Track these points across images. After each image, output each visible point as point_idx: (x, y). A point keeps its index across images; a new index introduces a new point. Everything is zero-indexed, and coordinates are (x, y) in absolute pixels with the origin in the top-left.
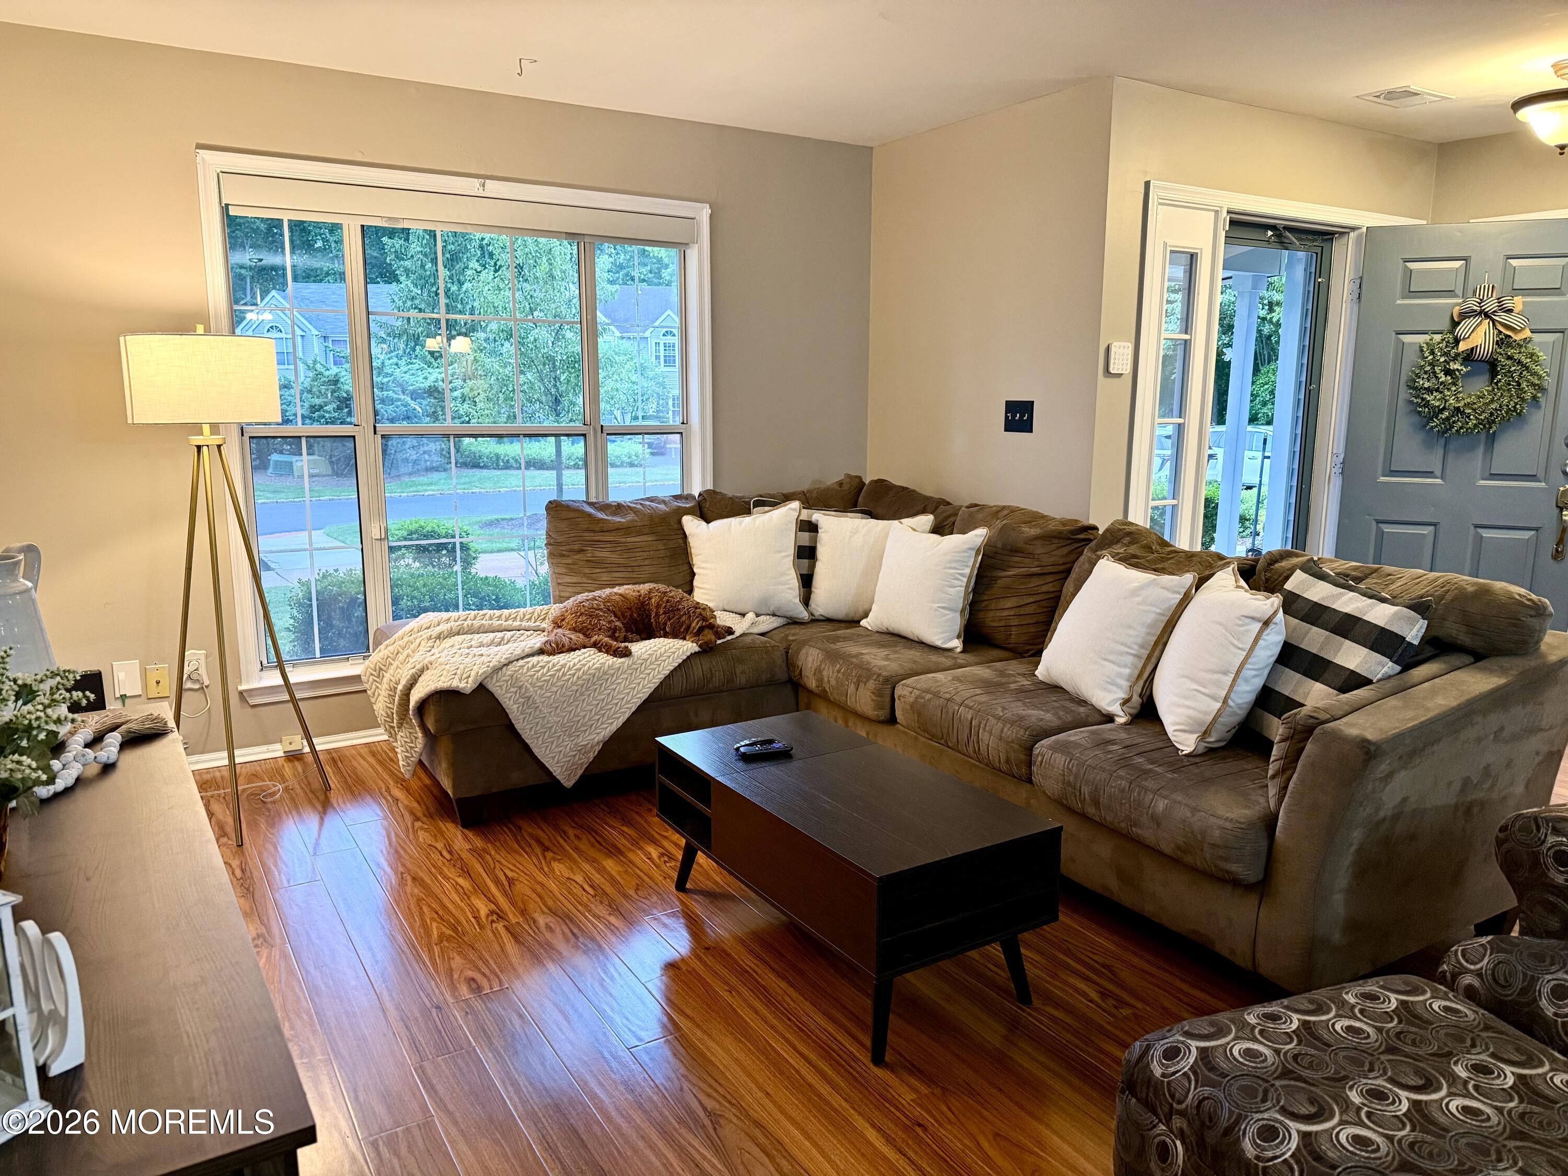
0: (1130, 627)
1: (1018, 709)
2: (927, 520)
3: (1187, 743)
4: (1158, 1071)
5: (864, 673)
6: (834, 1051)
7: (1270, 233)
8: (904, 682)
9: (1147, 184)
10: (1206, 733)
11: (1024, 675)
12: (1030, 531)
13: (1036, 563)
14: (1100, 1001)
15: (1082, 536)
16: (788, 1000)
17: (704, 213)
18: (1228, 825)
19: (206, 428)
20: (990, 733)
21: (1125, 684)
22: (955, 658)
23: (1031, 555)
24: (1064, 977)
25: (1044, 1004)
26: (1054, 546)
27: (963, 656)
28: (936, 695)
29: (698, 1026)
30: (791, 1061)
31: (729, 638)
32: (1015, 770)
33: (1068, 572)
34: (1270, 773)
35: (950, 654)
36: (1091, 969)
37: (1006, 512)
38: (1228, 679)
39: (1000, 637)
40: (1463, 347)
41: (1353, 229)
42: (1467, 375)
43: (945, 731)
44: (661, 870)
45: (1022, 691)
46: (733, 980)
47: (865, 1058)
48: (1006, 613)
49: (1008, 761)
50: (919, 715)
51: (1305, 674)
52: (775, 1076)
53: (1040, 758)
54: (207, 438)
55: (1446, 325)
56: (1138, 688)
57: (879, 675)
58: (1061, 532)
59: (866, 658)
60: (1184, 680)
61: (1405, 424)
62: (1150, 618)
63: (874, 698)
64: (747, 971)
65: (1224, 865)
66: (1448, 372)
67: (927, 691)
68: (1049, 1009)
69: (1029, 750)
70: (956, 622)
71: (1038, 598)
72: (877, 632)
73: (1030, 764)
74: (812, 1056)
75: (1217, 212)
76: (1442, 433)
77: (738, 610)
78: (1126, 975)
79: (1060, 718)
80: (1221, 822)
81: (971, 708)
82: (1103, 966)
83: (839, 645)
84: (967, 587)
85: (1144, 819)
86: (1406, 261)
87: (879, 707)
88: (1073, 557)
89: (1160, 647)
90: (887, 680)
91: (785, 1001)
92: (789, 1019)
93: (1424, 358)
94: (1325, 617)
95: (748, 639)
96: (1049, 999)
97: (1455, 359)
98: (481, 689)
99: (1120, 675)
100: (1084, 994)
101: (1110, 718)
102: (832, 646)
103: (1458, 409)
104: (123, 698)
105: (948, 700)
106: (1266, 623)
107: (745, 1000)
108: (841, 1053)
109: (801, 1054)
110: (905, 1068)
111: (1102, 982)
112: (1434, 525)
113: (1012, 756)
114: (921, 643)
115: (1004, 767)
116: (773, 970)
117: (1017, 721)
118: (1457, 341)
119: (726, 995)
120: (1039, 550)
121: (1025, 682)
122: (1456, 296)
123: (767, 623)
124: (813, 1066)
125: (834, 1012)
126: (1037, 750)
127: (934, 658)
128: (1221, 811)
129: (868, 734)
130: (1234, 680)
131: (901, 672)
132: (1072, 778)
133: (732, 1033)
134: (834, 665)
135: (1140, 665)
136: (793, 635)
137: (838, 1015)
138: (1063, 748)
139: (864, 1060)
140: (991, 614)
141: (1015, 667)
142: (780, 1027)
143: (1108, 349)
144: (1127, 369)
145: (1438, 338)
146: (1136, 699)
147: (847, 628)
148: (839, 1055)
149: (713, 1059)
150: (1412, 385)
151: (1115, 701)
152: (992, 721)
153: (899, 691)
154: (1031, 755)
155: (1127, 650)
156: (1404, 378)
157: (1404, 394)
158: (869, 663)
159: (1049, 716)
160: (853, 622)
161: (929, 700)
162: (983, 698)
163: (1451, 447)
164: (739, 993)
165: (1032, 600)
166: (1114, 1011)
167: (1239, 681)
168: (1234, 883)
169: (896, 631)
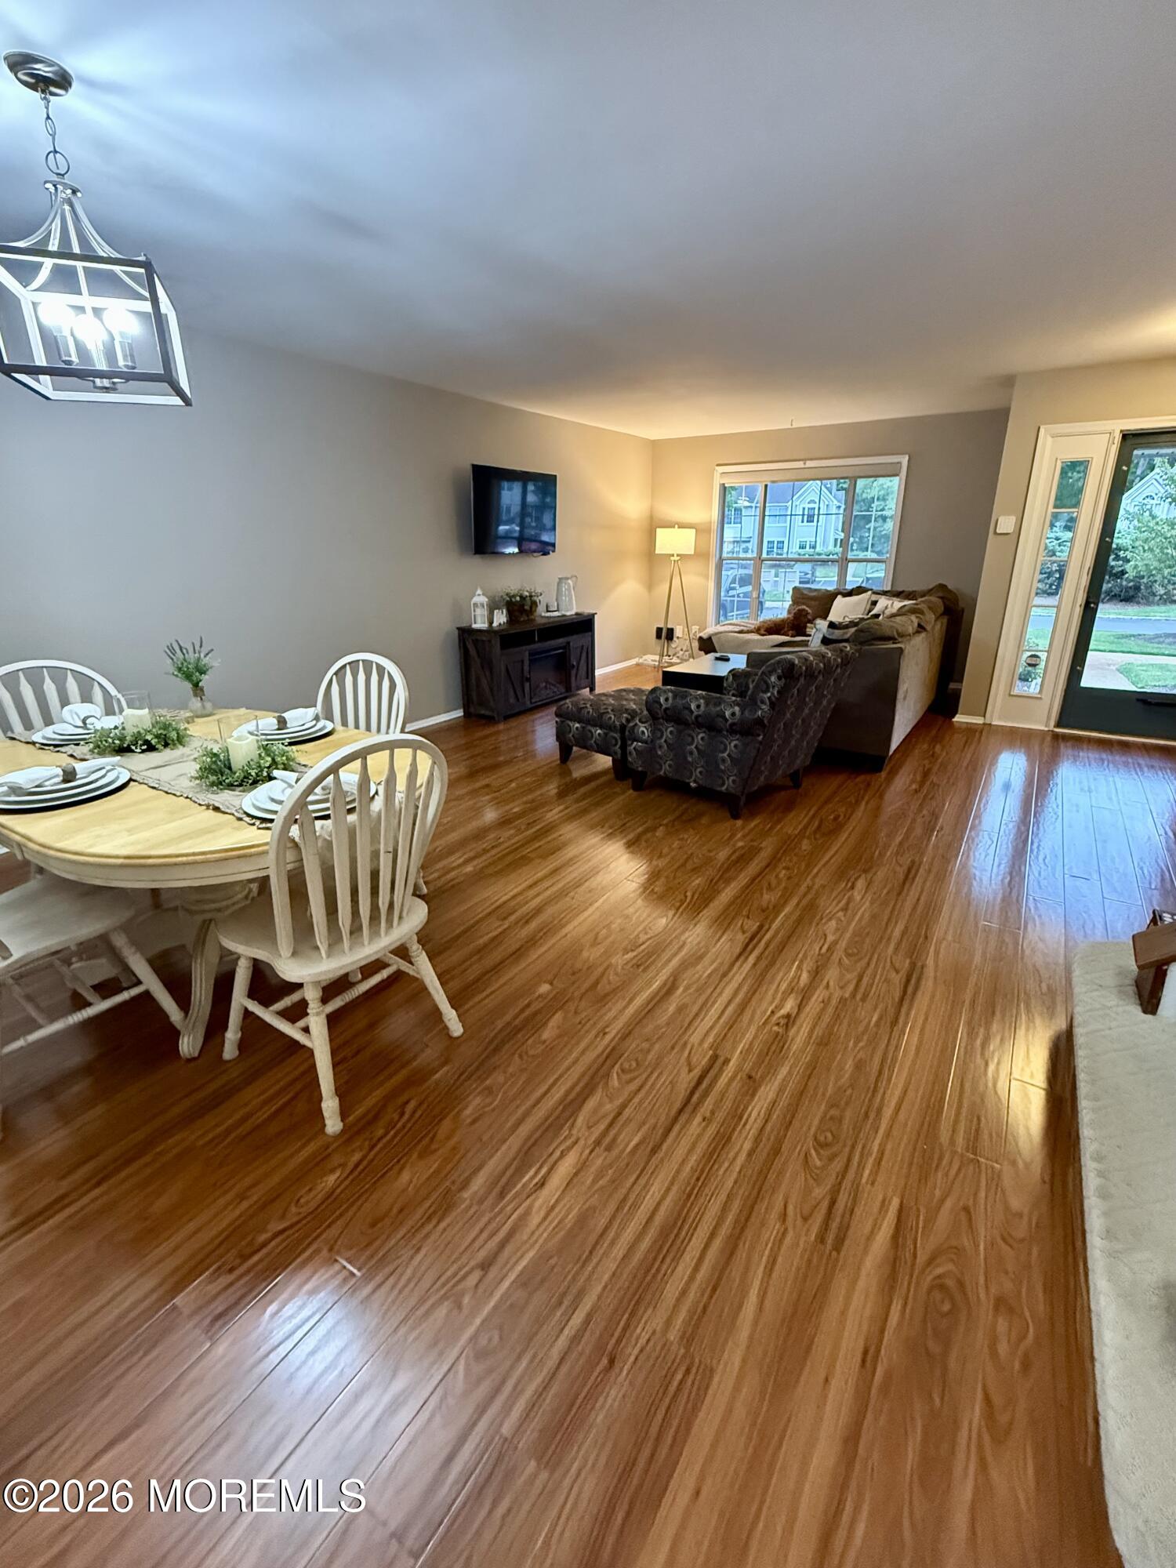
17: (905, 460)
19: (676, 556)
54: (676, 559)
98: (710, 639)
104: (677, 636)
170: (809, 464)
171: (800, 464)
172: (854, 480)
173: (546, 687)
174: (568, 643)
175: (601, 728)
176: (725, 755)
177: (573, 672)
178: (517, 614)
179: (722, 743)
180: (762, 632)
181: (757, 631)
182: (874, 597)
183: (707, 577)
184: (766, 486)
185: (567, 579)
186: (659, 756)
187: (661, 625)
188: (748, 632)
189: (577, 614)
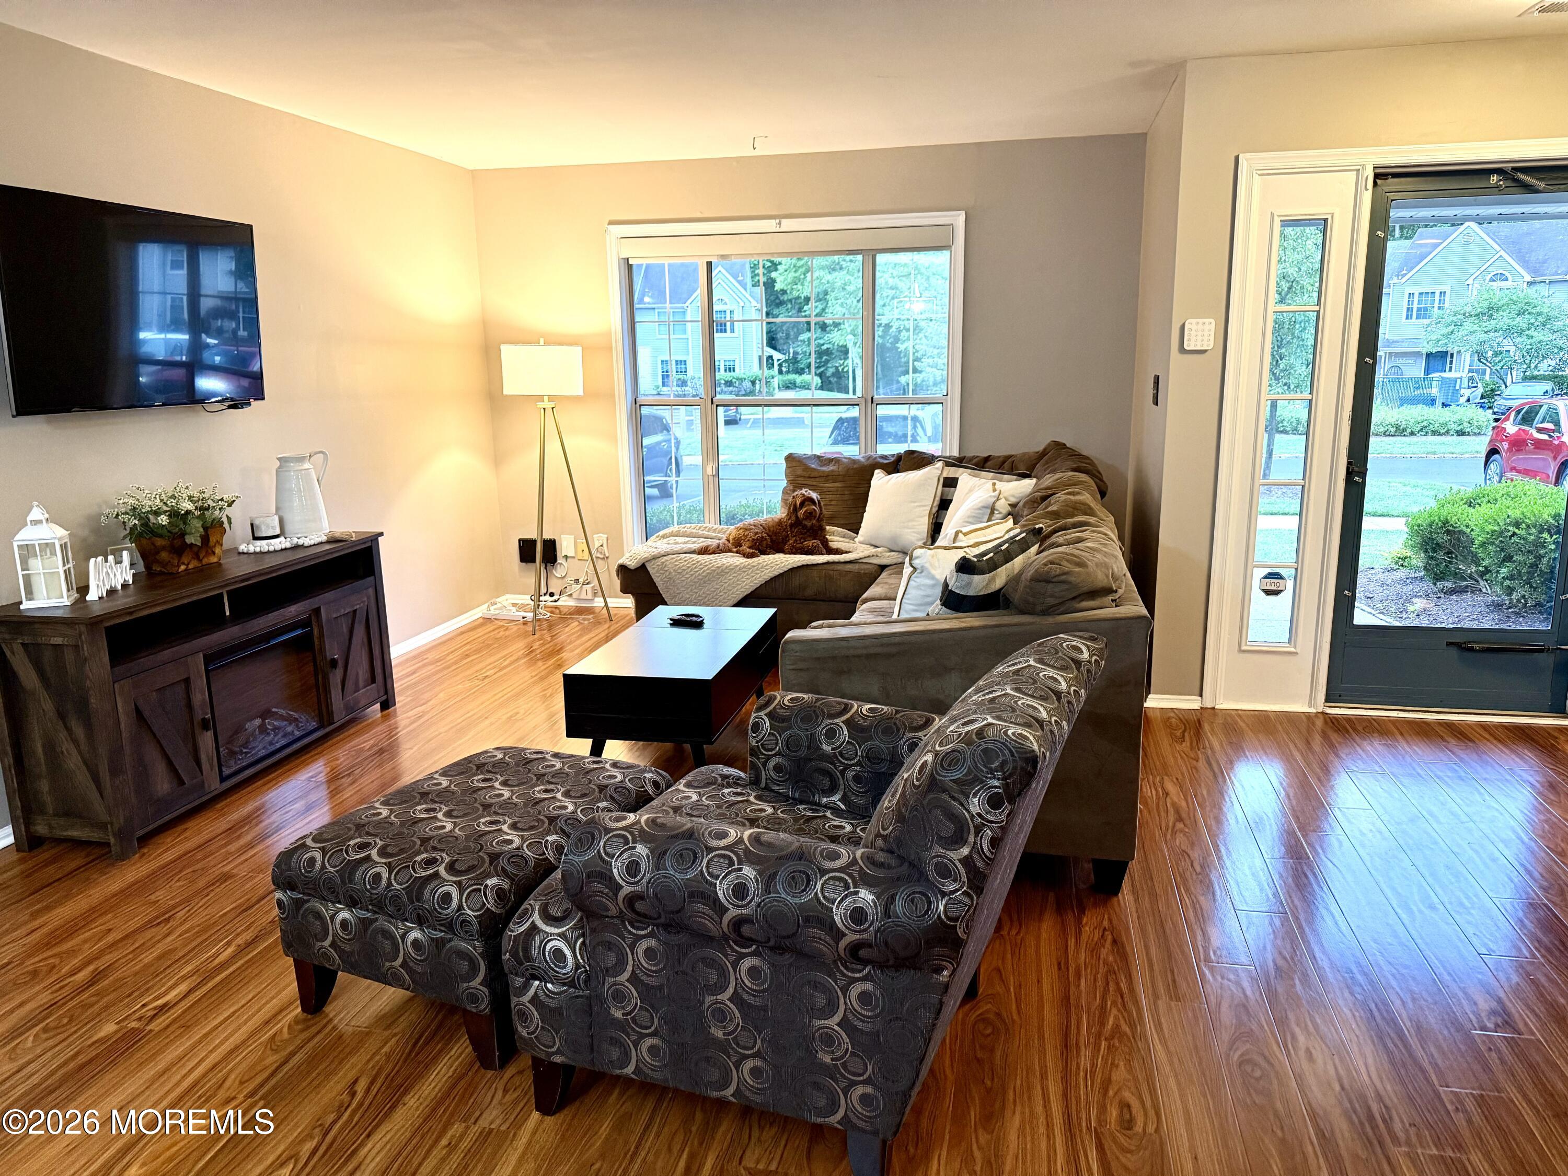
9: (1237, 159)
17: (959, 219)
19: (546, 398)
54: (548, 405)
77: (873, 543)
98: (643, 568)
104: (566, 557)
143: (1183, 328)
144: (1211, 346)
170: (788, 225)
171: (770, 225)
172: (870, 255)
173: (263, 729)
174: (317, 611)
175: (421, 922)
176: (833, 1022)
177: (336, 677)
178: (164, 555)
179: (816, 985)
180: (745, 548)
181: (735, 545)
182: (950, 472)
183: (613, 439)
184: (709, 264)
185: (301, 459)
186: (614, 1022)
187: (532, 534)
188: (718, 550)
189: (332, 541)
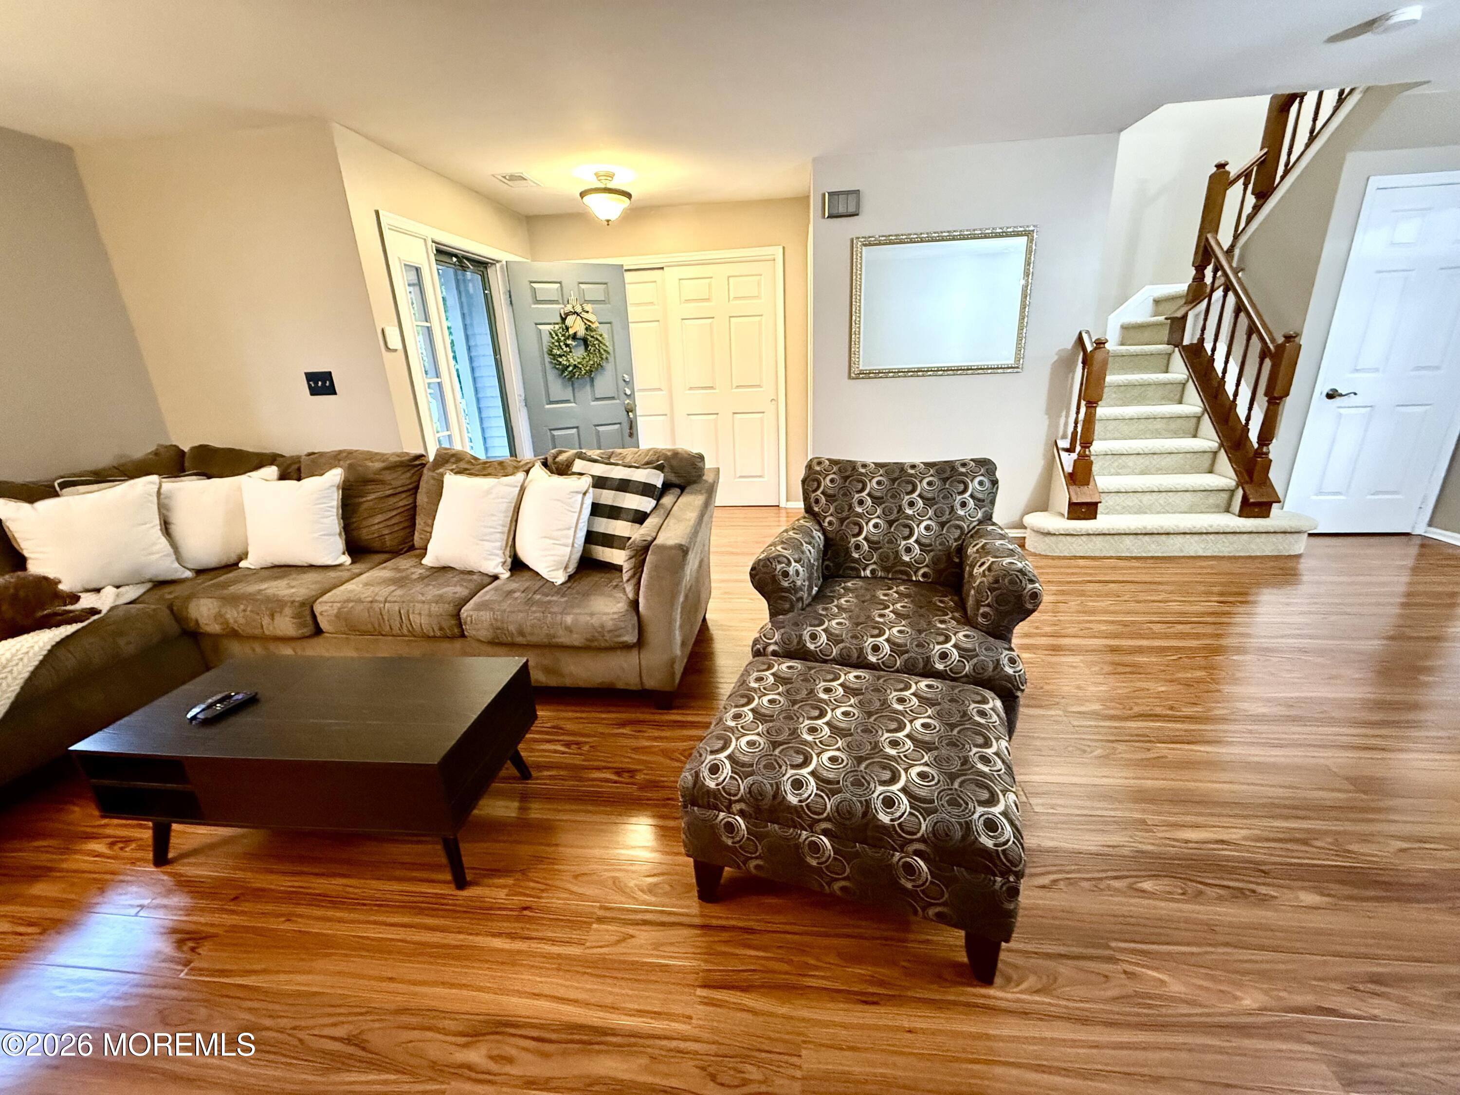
0: (493, 515)
1: (432, 592)
2: (272, 471)
3: (559, 578)
4: (712, 784)
5: (276, 606)
6: (422, 902)
7: (454, 259)
8: (320, 600)
9: (377, 213)
10: (566, 568)
11: (414, 566)
12: (378, 465)
13: (390, 487)
14: (567, 750)
15: (417, 462)
16: (351, 890)
18: (615, 616)
20: (420, 614)
21: (500, 552)
22: (348, 570)
23: (382, 482)
24: (538, 747)
25: (540, 771)
26: (400, 473)
27: (354, 566)
28: (360, 601)
29: (278, 972)
30: (390, 936)
31: (96, 617)
32: (449, 633)
33: (417, 488)
34: (625, 579)
35: (340, 568)
36: (547, 733)
37: (344, 454)
38: (572, 532)
39: (377, 545)
40: (571, 331)
41: (498, 261)
42: (576, 346)
43: (376, 626)
44: (123, 859)
45: (422, 578)
46: (284, 908)
47: (449, 890)
48: (376, 527)
49: (441, 629)
50: (346, 620)
51: (609, 517)
52: (386, 959)
53: (469, 619)
55: (559, 320)
56: (508, 553)
57: (293, 602)
58: (402, 462)
59: (270, 592)
60: (543, 540)
61: (552, 375)
62: (504, 507)
63: (295, 621)
64: (293, 892)
65: (616, 640)
66: (567, 345)
67: (348, 601)
68: (546, 773)
69: (457, 616)
70: (339, 544)
71: (399, 511)
72: (262, 568)
73: (460, 625)
74: (406, 920)
75: (425, 240)
76: (570, 379)
77: (95, 588)
78: (569, 726)
79: (467, 588)
80: (611, 616)
81: (395, 602)
82: (554, 727)
83: (232, 589)
84: (337, 515)
85: (561, 632)
86: (531, 282)
87: (303, 625)
88: (415, 478)
89: (514, 523)
90: (303, 604)
91: (348, 893)
92: (364, 905)
93: (553, 338)
94: (609, 483)
95: (120, 612)
96: (540, 767)
97: (568, 338)
99: (495, 548)
100: (556, 751)
101: (496, 578)
102: (225, 592)
103: (575, 365)
105: (371, 602)
106: (585, 494)
107: (309, 917)
108: (427, 900)
109: (392, 925)
110: (485, 876)
111: (561, 738)
112: (577, 427)
113: (445, 625)
114: (312, 567)
115: (438, 634)
116: (316, 874)
117: (439, 599)
118: (567, 329)
119: (287, 926)
120: (388, 476)
121: (421, 571)
122: (559, 303)
123: (131, 593)
124: (412, 927)
125: (398, 873)
126: (464, 613)
127: (332, 574)
128: (607, 610)
129: (294, 650)
130: (575, 532)
131: (314, 593)
132: (499, 624)
133: (316, 955)
134: (236, 607)
135: (505, 538)
136: (170, 593)
137: (409, 874)
138: (484, 606)
139: (450, 893)
140: (365, 531)
141: (404, 563)
142: (362, 917)
143: (383, 330)
144: (399, 346)
145: (557, 327)
146: (509, 560)
147: (227, 573)
148: (428, 903)
149: (315, 989)
150: (550, 352)
151: (497, 565)
152: (418, 606)
153: (318, 609)
154: (460, 619)
155: (492, 530)
156: (545, 350)
157: (547, 359)
158: (274, 595)
159: (459, 589)
160: (233, 566)
161: (352, 607)
162: (399, 592)
163: (576, 385)
164: (301, 916)
165: (394, 513)
166: (579, 751)
167: (578, 531)
168: (626, 647)
169: (282, 563)
